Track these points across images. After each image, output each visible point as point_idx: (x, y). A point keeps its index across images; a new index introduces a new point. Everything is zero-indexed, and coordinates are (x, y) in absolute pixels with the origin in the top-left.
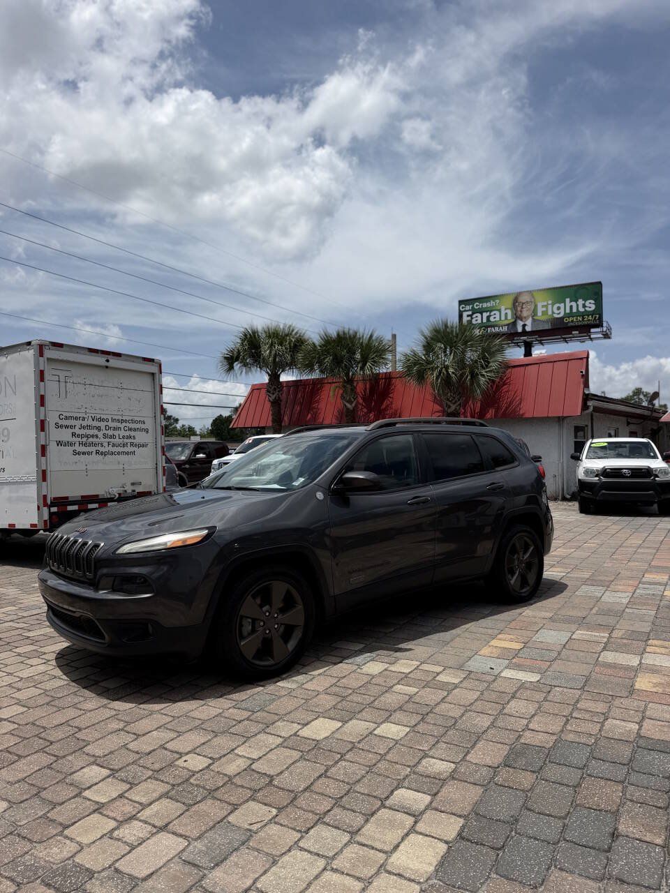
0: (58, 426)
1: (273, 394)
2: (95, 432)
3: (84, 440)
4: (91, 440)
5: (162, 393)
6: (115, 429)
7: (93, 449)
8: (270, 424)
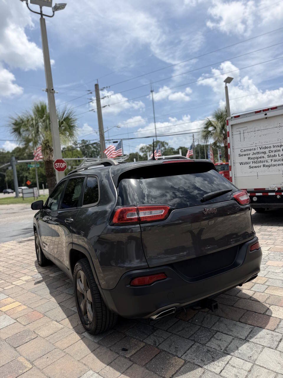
0: (240, 155)
2: (263, 155)
3: (256, 160)
4: (259, 160)
6: (276, 151)
7: (262, 164)
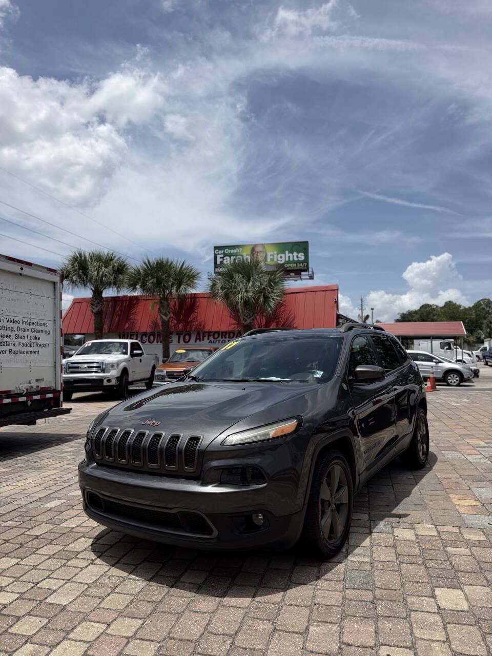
1: (96, 307)
2: (9, 332)
4: (5, 339)
5: (61, 300)
6: (24, 330)
7: (6, 348)
8: (91, 329)
